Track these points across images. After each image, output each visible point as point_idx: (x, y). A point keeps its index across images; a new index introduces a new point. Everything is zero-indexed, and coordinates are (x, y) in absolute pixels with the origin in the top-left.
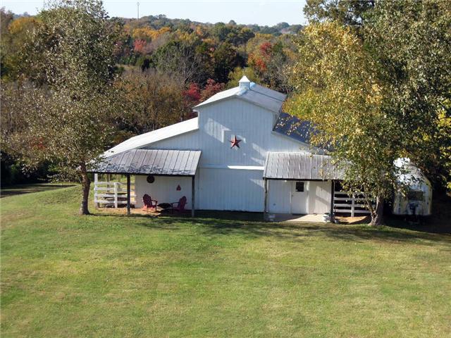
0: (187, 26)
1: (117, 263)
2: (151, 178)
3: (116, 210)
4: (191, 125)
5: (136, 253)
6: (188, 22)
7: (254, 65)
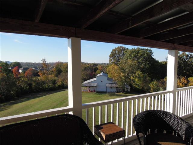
0: (88, 64)
1: (87, 99)
2: (90, 87)
3: (85, 92)
4: (95, 79)
5: (90, 98)
6: (88, 63)
7: (100, 70)
